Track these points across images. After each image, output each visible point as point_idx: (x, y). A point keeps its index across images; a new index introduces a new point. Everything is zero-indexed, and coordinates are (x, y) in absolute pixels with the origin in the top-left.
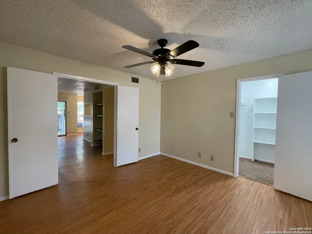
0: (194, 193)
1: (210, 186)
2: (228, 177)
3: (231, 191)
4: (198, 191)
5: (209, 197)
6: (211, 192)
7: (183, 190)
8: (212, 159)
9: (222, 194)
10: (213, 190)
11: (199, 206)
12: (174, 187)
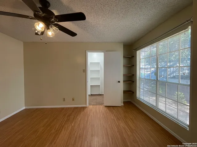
0: (70, 127)
1: (78, 117)
2: (84, 108)
3: (89, 116)
4: (73, 125)
5: (81, 125)
6: (80, 121)
7: (62, 130)
8: (73, 100)
9: (86, 119)
10: (81, 119)
11: (79, 134)
12: (53, 131)
